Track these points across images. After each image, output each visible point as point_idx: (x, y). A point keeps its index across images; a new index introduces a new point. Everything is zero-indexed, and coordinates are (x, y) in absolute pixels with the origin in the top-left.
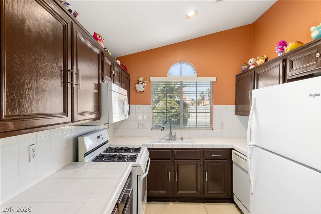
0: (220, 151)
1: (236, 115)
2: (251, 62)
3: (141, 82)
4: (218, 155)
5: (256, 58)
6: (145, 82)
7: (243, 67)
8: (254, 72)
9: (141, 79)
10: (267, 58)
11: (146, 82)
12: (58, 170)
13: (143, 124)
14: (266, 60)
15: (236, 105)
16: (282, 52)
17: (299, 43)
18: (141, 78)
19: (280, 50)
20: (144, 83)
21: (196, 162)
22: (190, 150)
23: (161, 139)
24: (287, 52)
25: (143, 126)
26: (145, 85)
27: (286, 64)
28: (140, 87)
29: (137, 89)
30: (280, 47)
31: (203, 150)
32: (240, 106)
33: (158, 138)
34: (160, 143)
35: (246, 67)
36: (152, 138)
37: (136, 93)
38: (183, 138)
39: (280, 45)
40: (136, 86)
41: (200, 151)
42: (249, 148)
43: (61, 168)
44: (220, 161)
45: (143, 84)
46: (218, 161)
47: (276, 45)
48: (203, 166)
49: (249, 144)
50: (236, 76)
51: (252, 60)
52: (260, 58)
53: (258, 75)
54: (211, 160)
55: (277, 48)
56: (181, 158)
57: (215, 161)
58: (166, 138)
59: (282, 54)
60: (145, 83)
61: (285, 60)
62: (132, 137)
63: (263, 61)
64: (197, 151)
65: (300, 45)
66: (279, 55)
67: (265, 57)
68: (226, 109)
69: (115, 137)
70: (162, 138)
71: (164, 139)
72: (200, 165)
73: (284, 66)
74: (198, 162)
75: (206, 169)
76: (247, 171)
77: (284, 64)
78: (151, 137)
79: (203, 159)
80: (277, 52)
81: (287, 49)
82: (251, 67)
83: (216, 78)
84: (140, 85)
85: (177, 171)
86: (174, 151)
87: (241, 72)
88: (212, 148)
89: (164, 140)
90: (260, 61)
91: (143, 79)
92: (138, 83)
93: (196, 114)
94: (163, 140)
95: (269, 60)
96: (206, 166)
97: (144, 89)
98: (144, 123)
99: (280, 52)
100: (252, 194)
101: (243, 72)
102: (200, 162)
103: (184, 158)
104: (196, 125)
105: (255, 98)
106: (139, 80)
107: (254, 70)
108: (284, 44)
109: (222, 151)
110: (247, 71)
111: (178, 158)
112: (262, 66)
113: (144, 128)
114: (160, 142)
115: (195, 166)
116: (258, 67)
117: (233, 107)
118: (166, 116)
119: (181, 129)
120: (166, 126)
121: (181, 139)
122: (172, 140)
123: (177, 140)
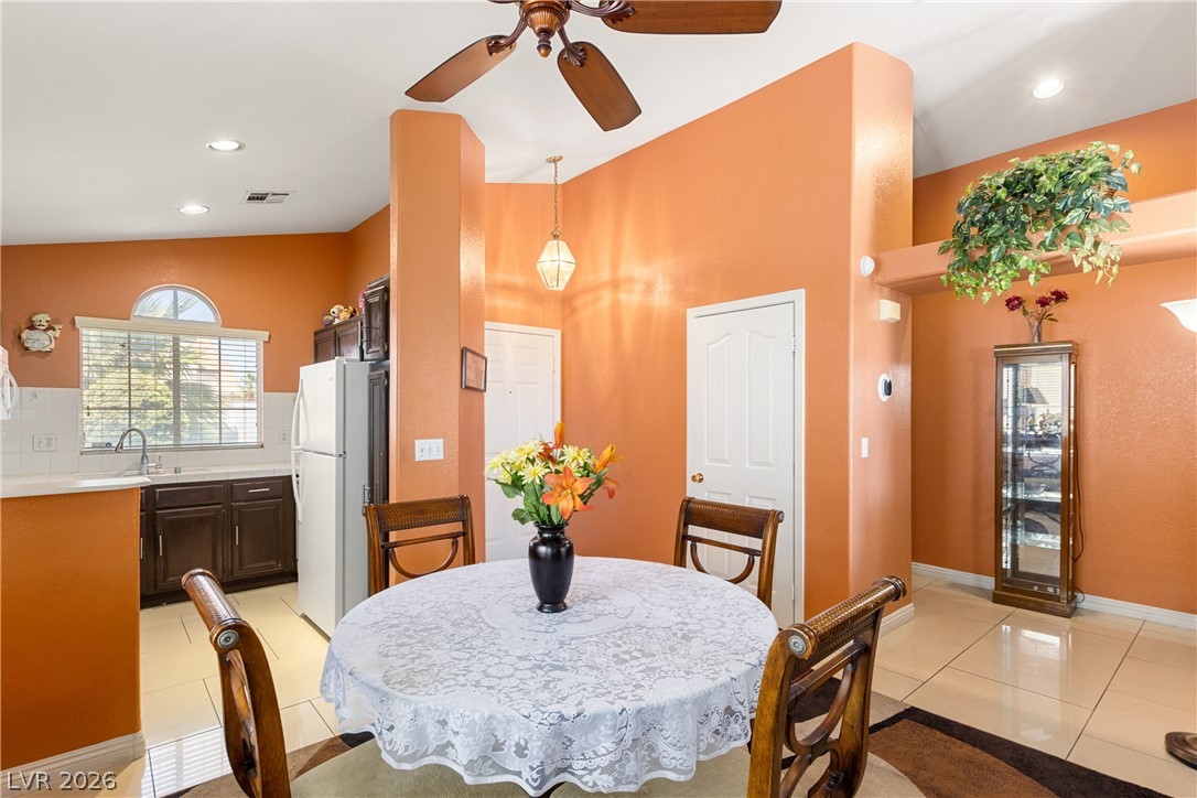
0: (268, 482)
2: (334, 312)
4: (264, 490)
7: (324, 319)
8: (335, 333)
13: (49, 440)
14: (352, 316)
21: (213, 509)
25: (49, 445)
31: (230, 482)
37: (21, 356)
38: (182, 468)
41: (222, 485)
42: (295, 453)
44: (268, 501)
46: (265, 501)
48: (229, 516)
50: (315, 333)
51: (337, 308)
54: (247, 501)
56: (173, 505)
57: (257, 502)
64: (215, 486)
72: (223, 515)
74: (218, 508)
75: (236, 522)
79: (230, 501)
82: (336, 322)
83: (267, 333)
85: (162, 534)
86: (155, 492)
87: (321, 328)
88: (250, 477)
93: (220, 413)
96: (236, 515)
98: (52, 437)
101: (324, 327)
102: (223, 507)
104: (221, 439)
107: (337, 328)
109: (273, 481)
111: (167, 505)
113: (54, 451)
118: (130, 418)
119: (177, 448)
120: (130, 442)
121: (177, 472)
122: (148, 474)
123: (164, 474)
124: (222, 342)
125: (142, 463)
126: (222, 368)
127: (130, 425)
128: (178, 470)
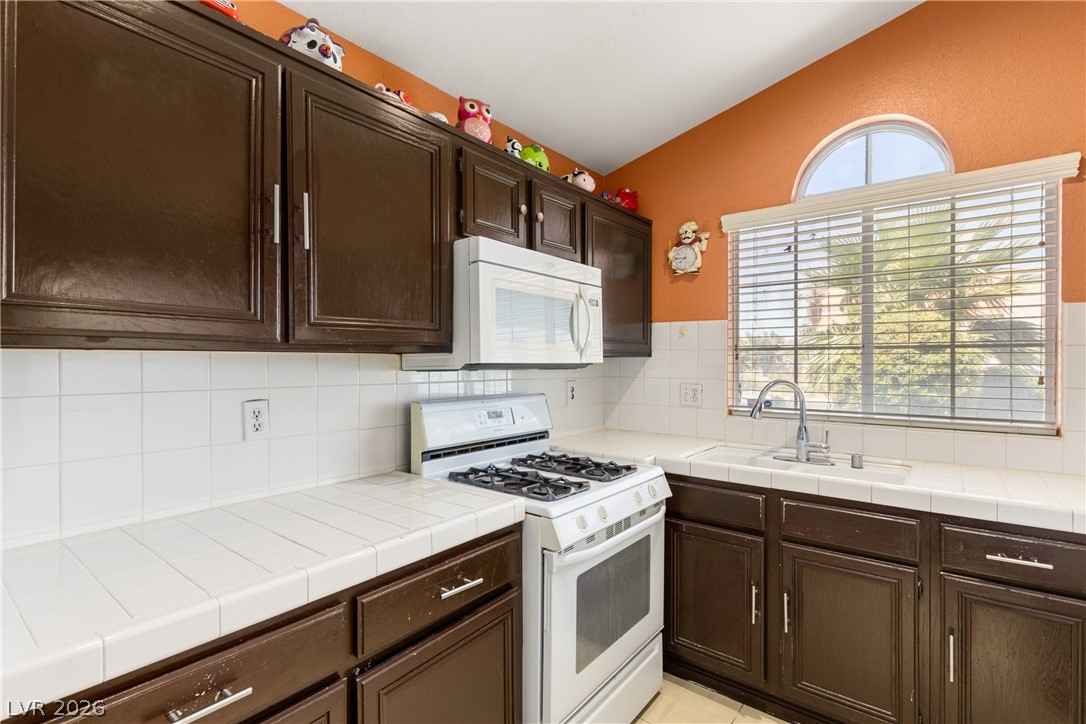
0: (1050, 543)
3: (688, 241)
6: (703, 236)
9: (689, 228)
11: (707, 235)
12: (341, 480)
13: (695, 392)
18: (688, 224)
20: (700, 241)
21: (891, 571)
22: (859, 509)
23: (764, 455)
25: (695, 399)
26: (704, 249)
28: (687, 259)
29: (674, 268)
31: (936, 519)
33: (751, 446)
34: (754, 465)
36: (729, 444)
37: (672, 283)
38: (866, 458)
40: (671, 255)
41: (915, 522)
43: (357, 477)
44: (1051, 598)
45: (696, 246)
46: (1040, 596)
48: (936, 600)
54: (984, 579)
56: (810, 538)
57: (1014, 589)
58: (785, 450)
60: (705, 242)
62: (658, 434)
64: (900, 520)
69: (607, 430)
70: (768, 448)
71: (776, 454)
72: (919, 594)
74: (903, 572)
75: (951, 620)
78: (725, 440)
79: (937, 565)
84: (684, 251)
89: (775, 458)
91: (695, 227)
92: (679, 244)
94: (770, 458)
97: (699, 263)
98: (699, 388)
102: (915, 577)
103: (829, 540)
104: (951, 409)
106: (681, 232)
113: (698, 407)
114: (752, 462)
115: (884, 592)
118: (796, 364)
121: (856, 463)
122: (808, 460)
123: (833, 465)
125: (799, 437)
128: (856, 460)
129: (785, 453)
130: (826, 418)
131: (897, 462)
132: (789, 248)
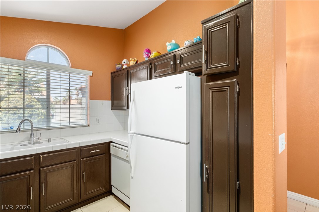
0: (98, 146)
1: (111, 110)
2: (124, 62)
4: (97, 151)
5: (128, 59)
7: (117, 66)
8: (128, 71)
10: (137, 61)
14: (136, 63)
15: (111, 100)
16: (148, 58)
17: (159, 53)
19: (147, 55)
21: (71, 163)
22: (63, 151)
23: (16, 145)
24: (152, 58)
27: (152, 66)
30: (147, 53)
31: (80, 148)
32: (115, 102)
34: (14, 150)
35: (120, 66)
38: (52, 139)
39: (146, 52)
41: (76, 150)
42: (130, 136)
44: (99, 156)
46: (97, 156)
47: (144, 52)
48: (80, 166)
49: (130, 133)
50: (112, 73)
51: (125, 60)
52: (132, 60)
53: (131, 73)
54: (89, 157)
55: (145, 54)
56: (50, 164)
57: (93, 157)
59: (148, 59)
61: (151, 64)
63: (135, 63)
64: (73, 151)
65: (159, 54)
66: (146, 59)
67: (136, 59)
68: (102, 104)
70: (17, 143)
71: (21, 144)
72: (77, 166)
73: (150, 68)
74: (74, 163)
75: (83, 169)
76: (129, 160)
77: (150, 66)
79: (80, 158)
80: (144, 57)
81: (152, 56)
82: (124, 67)
83: (92, 72)
85: (44, 181)
86: (40, 157)
87: (115, 70)
88: (90, 144)
89: (21, 146)
90: (132, 63)
93: (69, 110)
94: (19, 146)
95: (138, 63)
96: (83, 165)
99: (146, 57)
100: (132, 178)
101: (117, 70)
102: (76, 162)
104: (69, 123)
105: (134, 91)
107: (127, 69)
108: (149, 52)
109: (101, 146)
110: (121, 69)
111: (47, 164)
112: (133, 67)
115: (69, 170)
116: (130, 67)
117: (108, 103)
118: (24, 113)
119: (49, 128)
120: (24, 126)
121: (49, 141)
122: (34, 143)
123: (42, 143)
124: (70, 75)
125: (31, 136)
126: (71, 88)
127: (24, 117)
128: (50, 140)
129: (23, 143)
130: (37, 130)
131: (58, 138)
132: (21, 74)
